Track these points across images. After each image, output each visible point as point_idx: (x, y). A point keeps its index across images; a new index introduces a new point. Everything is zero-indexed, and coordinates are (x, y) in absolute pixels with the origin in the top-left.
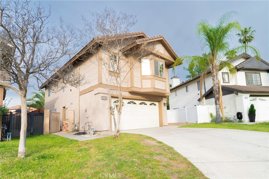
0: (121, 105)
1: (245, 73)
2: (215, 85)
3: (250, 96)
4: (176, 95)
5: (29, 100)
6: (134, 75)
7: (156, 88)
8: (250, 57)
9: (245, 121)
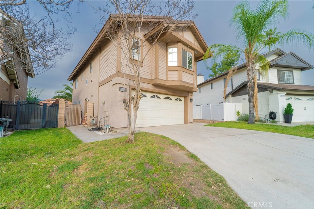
0: (139, 97)
1: (277, 70)
2: (251, 80)
3: (286, 94)
4: (200, 92)
5: (61, 92)
6: (159, 65)
7: (183, 81)
8: (283, 53)
9: (279, 122)
